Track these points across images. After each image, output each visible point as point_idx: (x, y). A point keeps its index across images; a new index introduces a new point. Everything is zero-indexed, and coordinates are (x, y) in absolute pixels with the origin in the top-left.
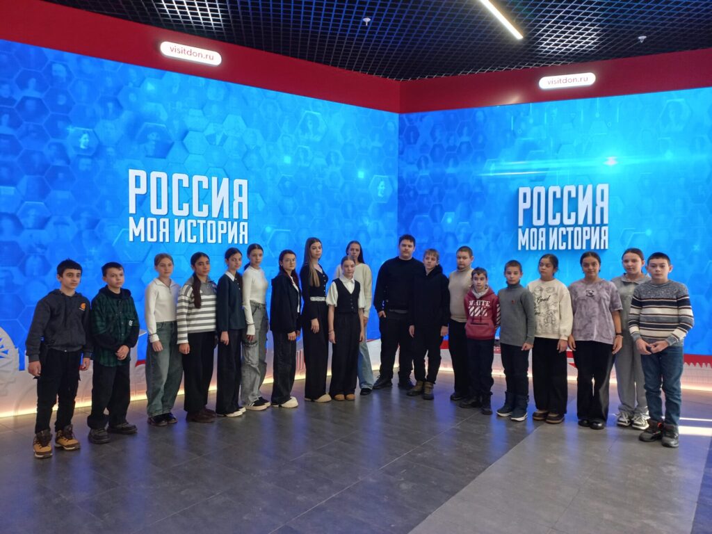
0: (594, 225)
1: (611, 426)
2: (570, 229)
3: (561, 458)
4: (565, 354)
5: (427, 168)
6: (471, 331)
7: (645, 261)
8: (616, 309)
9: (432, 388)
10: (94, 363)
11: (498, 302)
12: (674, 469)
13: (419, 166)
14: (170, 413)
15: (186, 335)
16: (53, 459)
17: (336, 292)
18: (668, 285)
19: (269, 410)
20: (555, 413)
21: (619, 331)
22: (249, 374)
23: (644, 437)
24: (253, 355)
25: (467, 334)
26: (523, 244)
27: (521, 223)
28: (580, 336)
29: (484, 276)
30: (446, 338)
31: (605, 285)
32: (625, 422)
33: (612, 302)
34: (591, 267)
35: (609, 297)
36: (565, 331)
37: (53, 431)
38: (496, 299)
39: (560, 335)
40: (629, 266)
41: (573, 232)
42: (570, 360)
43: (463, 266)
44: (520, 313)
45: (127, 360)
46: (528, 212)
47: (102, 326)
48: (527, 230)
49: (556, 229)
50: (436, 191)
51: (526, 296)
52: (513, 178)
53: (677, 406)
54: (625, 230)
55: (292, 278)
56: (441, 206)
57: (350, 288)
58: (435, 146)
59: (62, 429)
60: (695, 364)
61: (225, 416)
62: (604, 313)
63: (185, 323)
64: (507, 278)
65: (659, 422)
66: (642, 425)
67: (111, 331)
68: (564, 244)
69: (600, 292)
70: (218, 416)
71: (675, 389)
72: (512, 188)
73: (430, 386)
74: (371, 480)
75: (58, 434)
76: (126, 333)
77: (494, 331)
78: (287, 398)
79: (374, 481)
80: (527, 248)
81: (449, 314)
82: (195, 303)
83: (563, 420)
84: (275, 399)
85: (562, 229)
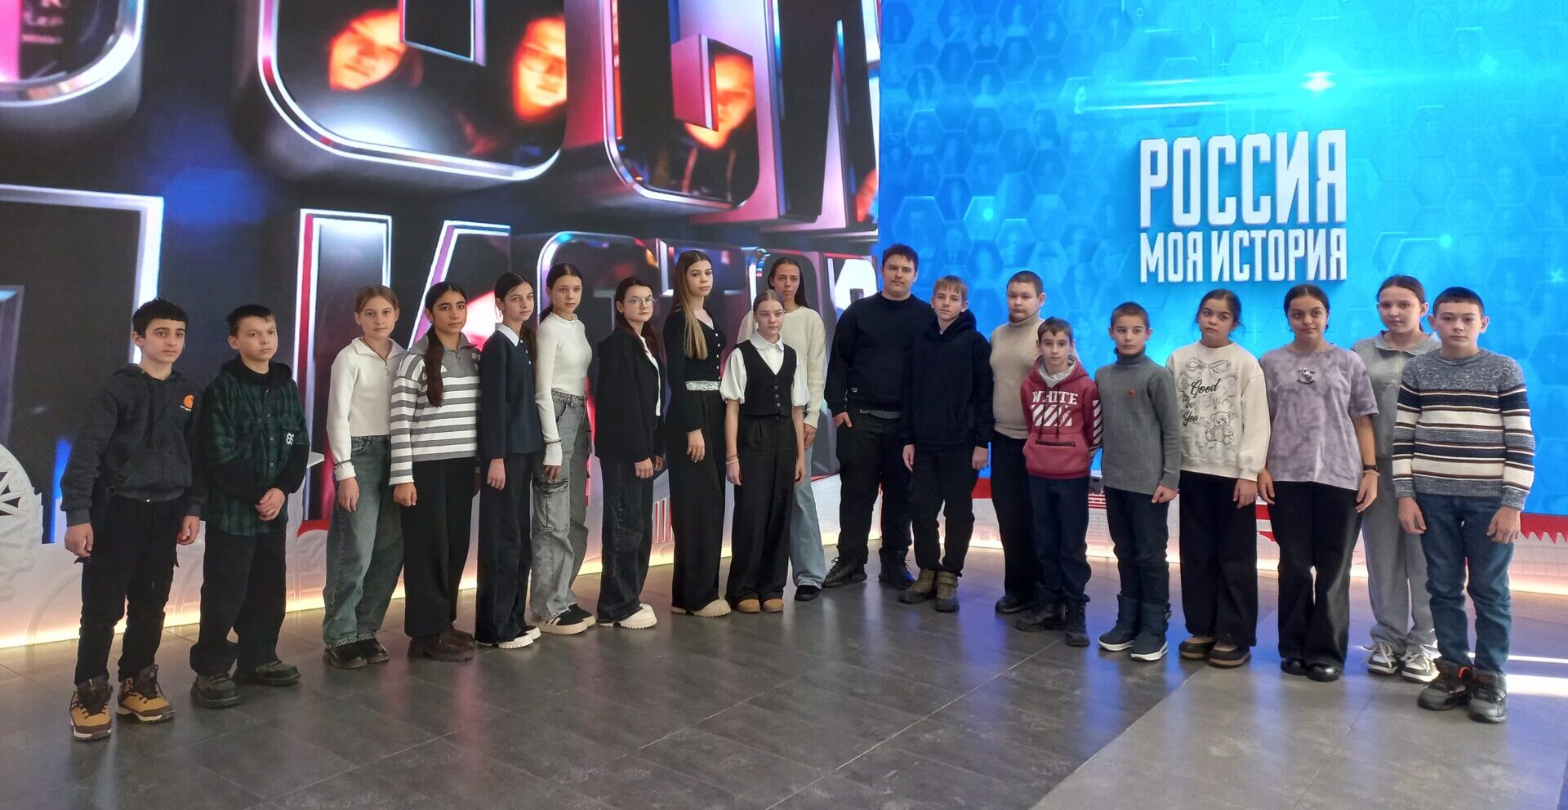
0: (1313, 224)
1: (1355, 673)
2: (1258, 235)
3: (1242, 745)
4: (1251, 511)
5: (929, 95)
6: (1037, 459)
7: (1429, 305)
8: (1363, 413)
9: (955, 585)
10: (207, 527)
11: (1096, 395)
12: (1496, 772)
13: (913, 91)
14: (375, 639)
15: (408, 466)
16: (113, 743)
17: (743, 371)
18: (1479, 360)
19: (593, 634)
20: (1228, 644)
21: (1372, 461)
22: (549, 554)
23: (1429, 699)
24: (557, 510)
25: (1028, 465)
26: (1152, 269)
27: (1145, 221)
28: (1285, 470)
29: (1066, 338)
30: (985, 474)
31: (1340, 359)
32: (1386, 665)
33: (1354, 397)
34: (1309, 319)
35: (1349, 386)
36: (1250, 460)
37: (114, 680)
38: (1091, 388)
39: (1240, 470)
40: (1392, 317)
41: (1265, 241)
42: (1264, 525)
43: (1021, 315)
44: (1147, 420)
45: (281, 521)
46: (1162, 197)
47: (227, 445)
48: (1161, 236)
49: (1226, 234)
50: (951, 148)
51: (1160, 381)
52: (1128, 119)
53: (1502, 631)
54: (1385, 237)
55: (643, 340)
56: (962, 182)
57: (774, 361)
58: (948, 48)
59: (135, 675)
60: (1539, 536)
61: (497, 646)
62: (1336, 420)
63: (407, 438)
64: (1117, 342)
65: (1461, 665)
66: (1423, 673)
67: (248, 455)
68: (1246, 267)
69: (1328, 375)
70: (480, 647)
71: (1497, 593)
72: (1126, 142)
73: (949, 581)
74: (818, 792)
75: (123, 687)
76: (279, 458)
77: (1088, 460)
78: (633, 608)
79: (826, 795)
80: (1161, 279)
81: (992, 421)
82: (428, 393)
83: (1248, 660)
84: (606, 609)
85: (1238, 234)
